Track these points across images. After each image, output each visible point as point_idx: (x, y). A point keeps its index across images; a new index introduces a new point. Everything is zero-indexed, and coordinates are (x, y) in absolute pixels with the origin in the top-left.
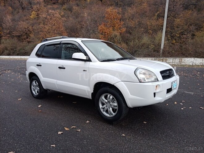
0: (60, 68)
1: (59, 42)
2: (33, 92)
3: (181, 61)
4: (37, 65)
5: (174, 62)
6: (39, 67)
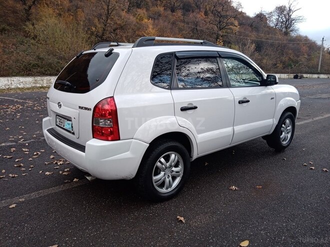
0: (241, 102)
4: (183, 109)
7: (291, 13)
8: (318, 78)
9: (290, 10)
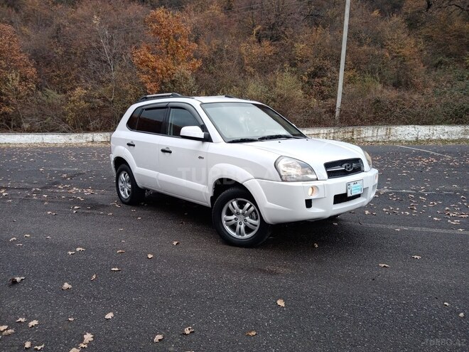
0: (164, 151)
1: (165, 105)
2: (122, 193)
3: (390, 133)
4: (129, 145)
5: (375, 135)
6: (132, 147)
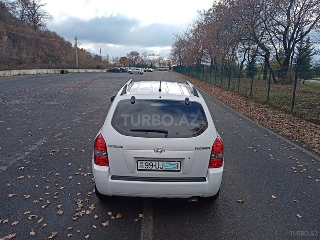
7: (36, 8)
8: (79, 72)
9: (34, 4)
